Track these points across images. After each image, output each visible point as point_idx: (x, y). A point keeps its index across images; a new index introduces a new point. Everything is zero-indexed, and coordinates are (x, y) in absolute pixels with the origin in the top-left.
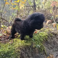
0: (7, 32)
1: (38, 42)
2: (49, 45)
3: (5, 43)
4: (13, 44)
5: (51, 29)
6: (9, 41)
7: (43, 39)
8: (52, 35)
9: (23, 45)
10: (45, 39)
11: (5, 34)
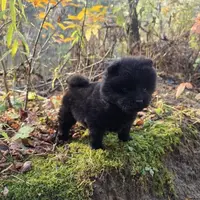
0: (47, 119)
1: (147, 155)
2: (185, 166)
3: (45, 157)
4: (69, 162)
5: (193, 110)
6: (55, 149)
7: (165, 148)
8: (196, 131)
9: (99, 165)
10: (172, 145)
11: (43, 128)
